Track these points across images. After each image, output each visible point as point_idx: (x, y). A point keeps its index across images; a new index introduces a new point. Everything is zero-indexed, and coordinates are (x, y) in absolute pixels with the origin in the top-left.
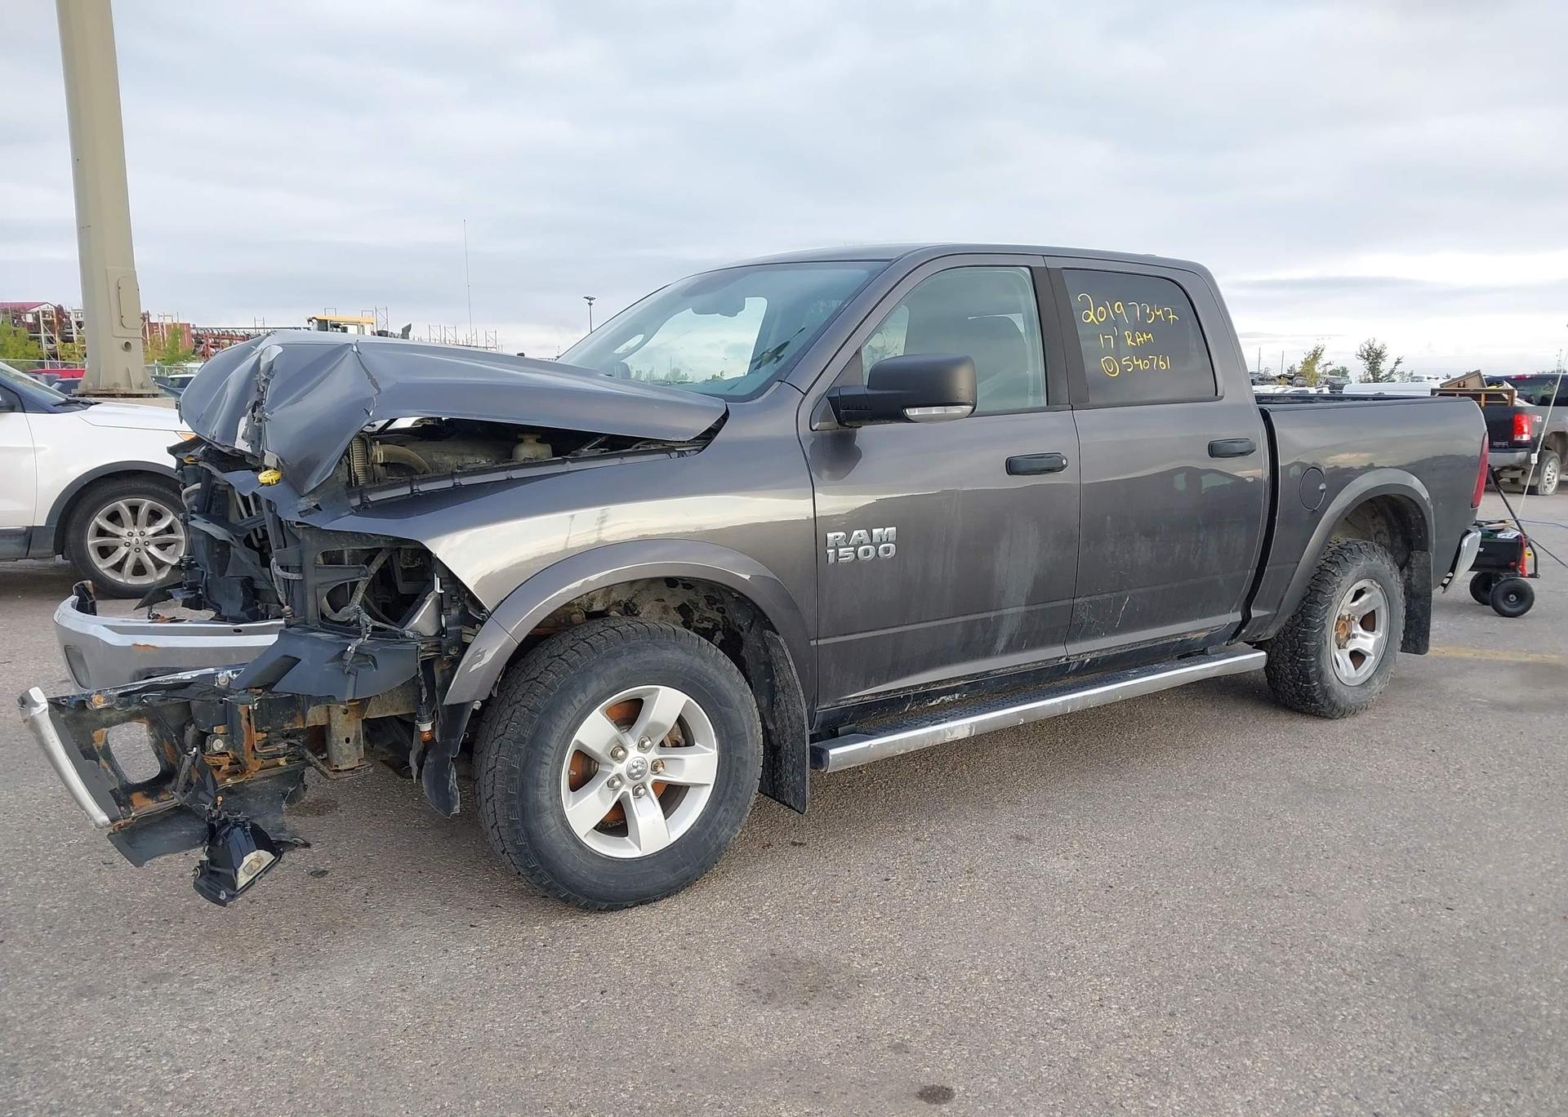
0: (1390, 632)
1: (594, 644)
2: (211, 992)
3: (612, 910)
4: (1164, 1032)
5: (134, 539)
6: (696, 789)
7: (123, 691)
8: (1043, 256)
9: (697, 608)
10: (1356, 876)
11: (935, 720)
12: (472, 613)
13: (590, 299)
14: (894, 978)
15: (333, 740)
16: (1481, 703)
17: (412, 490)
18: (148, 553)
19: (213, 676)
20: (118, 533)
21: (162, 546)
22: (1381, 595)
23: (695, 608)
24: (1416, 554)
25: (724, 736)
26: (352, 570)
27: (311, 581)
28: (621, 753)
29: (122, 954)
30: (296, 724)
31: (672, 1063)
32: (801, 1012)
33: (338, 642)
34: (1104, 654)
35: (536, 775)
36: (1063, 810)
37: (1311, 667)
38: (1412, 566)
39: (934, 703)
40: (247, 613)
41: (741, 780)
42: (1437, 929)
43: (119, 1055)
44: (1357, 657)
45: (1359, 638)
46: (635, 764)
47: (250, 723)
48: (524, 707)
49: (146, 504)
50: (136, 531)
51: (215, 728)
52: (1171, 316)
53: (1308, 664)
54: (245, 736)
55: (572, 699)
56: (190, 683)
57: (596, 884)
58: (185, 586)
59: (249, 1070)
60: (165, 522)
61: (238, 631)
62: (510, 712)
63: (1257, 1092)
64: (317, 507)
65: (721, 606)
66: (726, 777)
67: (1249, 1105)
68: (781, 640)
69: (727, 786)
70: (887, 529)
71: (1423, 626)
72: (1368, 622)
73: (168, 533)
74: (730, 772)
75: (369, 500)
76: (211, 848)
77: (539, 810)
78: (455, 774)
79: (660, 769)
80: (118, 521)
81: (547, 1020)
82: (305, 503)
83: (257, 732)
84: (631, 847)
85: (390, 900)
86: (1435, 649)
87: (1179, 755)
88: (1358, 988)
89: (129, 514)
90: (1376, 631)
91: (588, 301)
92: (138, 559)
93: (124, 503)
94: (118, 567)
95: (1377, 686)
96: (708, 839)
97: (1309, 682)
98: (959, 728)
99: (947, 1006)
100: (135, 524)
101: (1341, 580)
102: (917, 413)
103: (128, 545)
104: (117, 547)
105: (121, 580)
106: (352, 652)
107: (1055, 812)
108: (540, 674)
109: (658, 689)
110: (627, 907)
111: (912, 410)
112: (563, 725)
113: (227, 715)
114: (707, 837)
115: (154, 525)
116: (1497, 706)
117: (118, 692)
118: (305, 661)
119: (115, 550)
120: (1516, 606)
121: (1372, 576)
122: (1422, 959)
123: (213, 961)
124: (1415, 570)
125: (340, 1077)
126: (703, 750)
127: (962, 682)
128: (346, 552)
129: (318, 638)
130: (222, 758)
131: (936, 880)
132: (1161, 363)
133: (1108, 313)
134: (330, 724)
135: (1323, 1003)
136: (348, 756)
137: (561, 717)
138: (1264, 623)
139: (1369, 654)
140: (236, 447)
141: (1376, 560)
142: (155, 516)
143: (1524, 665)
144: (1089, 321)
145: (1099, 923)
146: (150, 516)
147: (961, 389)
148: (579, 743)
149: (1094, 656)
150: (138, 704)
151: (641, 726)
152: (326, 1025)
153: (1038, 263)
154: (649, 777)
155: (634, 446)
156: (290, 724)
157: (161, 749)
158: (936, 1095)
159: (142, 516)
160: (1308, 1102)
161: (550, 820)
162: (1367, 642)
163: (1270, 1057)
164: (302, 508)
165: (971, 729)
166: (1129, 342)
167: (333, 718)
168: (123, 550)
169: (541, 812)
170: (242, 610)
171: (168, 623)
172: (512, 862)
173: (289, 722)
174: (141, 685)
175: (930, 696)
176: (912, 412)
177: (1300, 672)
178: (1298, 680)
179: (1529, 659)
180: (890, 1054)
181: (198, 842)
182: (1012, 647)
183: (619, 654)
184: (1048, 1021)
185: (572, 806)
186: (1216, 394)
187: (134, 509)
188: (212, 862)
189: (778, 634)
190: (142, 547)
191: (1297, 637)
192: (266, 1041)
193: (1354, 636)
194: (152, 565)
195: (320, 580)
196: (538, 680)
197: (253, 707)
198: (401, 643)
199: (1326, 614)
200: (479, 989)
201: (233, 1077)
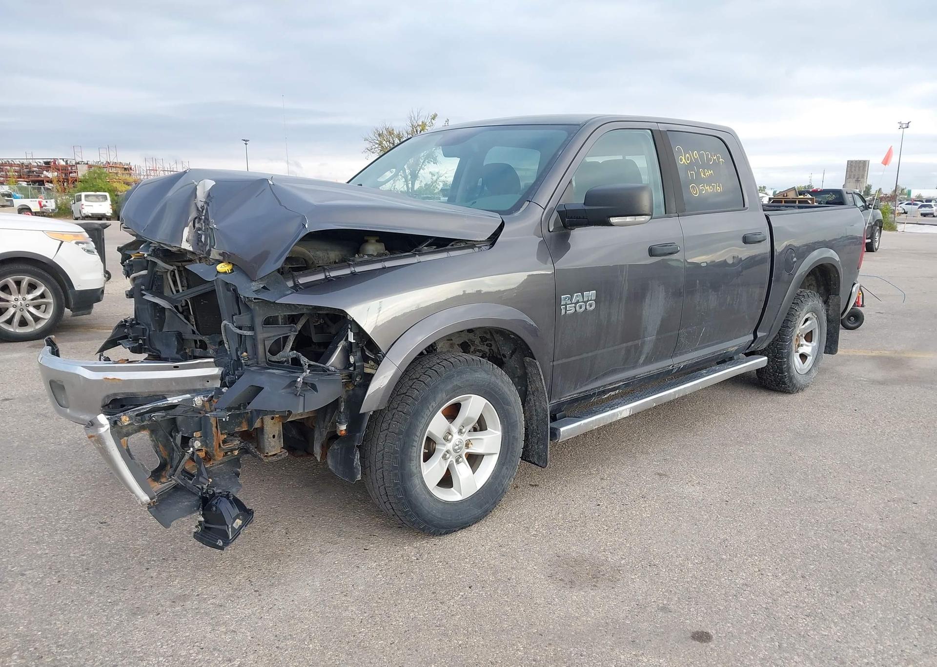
0: (820, 341)
1: (438, 371)
2: (221, 606)
3: (447, 534)
4: (805, 588)
5: (19, 303)
6: (489, 457)
7: (138, 412)
8: (657, 123)
9: (473, 344)
10: (856, 487)
11: (612, 407)
12: (368, 354)
13: (246, 141)
14: (637, 566)
15: (265, 437)
16: (864, 381)
17: (326, 276)
18: (29, 312)
19: (191, 400)
20: (8, 299)
21: (37, 307)
22: (816, 322)
23: (472, 344)
24: (832, 297)
25: (505, 423)
26: (286, 328)
27: (260, 337)
28: (450, 437)
29: (147, 584)
30: (242, 428)
31: (538, 630)
32: (596, 592)
33: (289, 375)
34: (690, 362)
35: (409, 454)
36: (675, 456)
37: (784, 364)
38: (830, 304)
39: (606, 396)
40: (180, 355)
41: (515, 449)
42: (915, 516)
43: (184, 653)
44: (803, 357)
45: (804, 347)
46: (457, 443)
47: (217, 429)
48: (401, 411)
49: (26, 280)
50: (20, 297)
51: (195, 434)
52: (721, 160)
53: (783, 363)
54: (215, 438)
55: (428, 405)
56: (177, 405)
57: (441, 518)
58: (131, 338)
59: (276, 656)
60: (39, 291)
61: (176, 367)
62: (390, 415)
63: (876, 621)
64: (264, 288)
65: (490, 342)
66: (506, 448)
67: (875, 628)
68: (538, 363)
69: (507, 454)
70: (591, 292)
71: (835, 338)
72: (809, 337)
73: (41, 298)
74: (508, 446)
75: (298, 282)
76: (205, 512)
77: (411, 475)
78: (359, 455)
79: (470, 445)
80: (8, 291)
81: (446, 608)
82: (255, 286)
83: (222, 434)
84: (455, 494)
85: (304, 536)
86: (841, 351)
87: (720, 418)
88: (893, 553)
89: (15, 286)
90: (812, 342)
91: (245, 142)
92: (22, 316)
93: (13, 280)
94: (9, 322)
95: (814, 373)
96: (498, 487)
97: (782, 373)
98: (624, 411)
99: (677, 581)
100: (19, 292)
101: (800, 314)
102: (616, 221)
103: (15, 306)
104: (8, 309)
105: (12, 330)
106: (301, 382)
107: (672, 458)
108: (407, 390)
109: (471, 397)
110: (455, 531)
111: (613, 218)
112: (423, 421)
113: (202, 425)
114: (497, 485)
115: (32, 293)
116: (874, 382)
117: (135, 414)
118: (267, 388)
119: (6, 310)
120: (854, 323)
121: (814, 311)
122: (917, 534)
123: (211, 585)
124: (831, 306)
125: (337, 656)
126: (493, 433)
127: (622, 383)
128: (280, 316)
129: (274, 373)
130: (200, 453)
131: (627, 503)
132: (718, 188)
133: (691, 158)
134: (263, 426)
135: (880, 564)
136: (274, 447)
137: (423, 417)
138: (763, 339)
139: (809, 355)
140: (182, 247)
141: (816, 302)
142: (32, 287)
143: (873, 358)
144: (682, 163)
145: (732, 523)
146: (29, 287)
147: (645, 206)
148: (430, 433)
149: (685, 364)
150: (149, 420)
151: (459, 420)
152: (309, 622)
153: (654, 127)
154: (464, 450)
155: (450, 244)
156: (239, 428)
157: (158, 449)
158: (702, 637)
159: (24, 288)
160: (905, 624)
161: (417, 481)
162: (807, 348)
163: (871, 599)
164: (255, 288)
165: (630, 411)
166: (702, 175)
167: (265, 423)
168: (12, 311)
169: (412, 477)
170: (177, 353)
171: (126, 363)
172: (393, 508)
173: (238, 427)
174: (148, 408)
175: (604, 392)
176: (613, 220)
177: (778, 367)
178: (776, 372)
179: (874, 354)
180: (661, 614)
181: (195, 509)
182: (648, 361)
183: (453, 376)
184: (738, 586)
185: (426, 471)
186: (744, 206)
187: (18, 283)
188: (206, 521)
189: (535, 360)
190: (24, 308)
191: (776, 347)
192: (276, 636)
193: (802, 345)
194: (32, 319)
195: (266, 335)
196: (407, 394)
197: (226, 419)
198: (329, 375)
199: (793, 334)
200: (393, 591)
201: (268, 661)
